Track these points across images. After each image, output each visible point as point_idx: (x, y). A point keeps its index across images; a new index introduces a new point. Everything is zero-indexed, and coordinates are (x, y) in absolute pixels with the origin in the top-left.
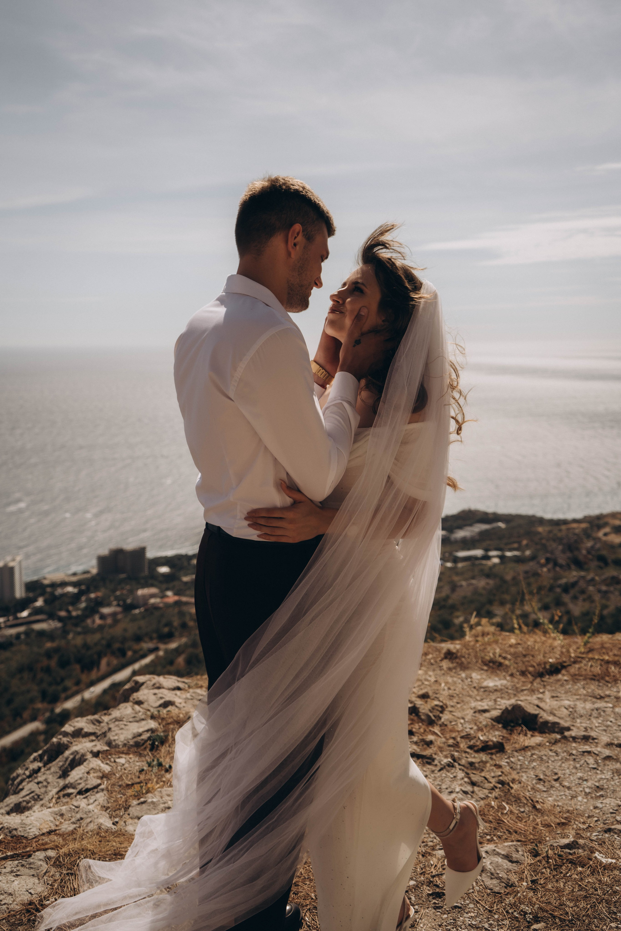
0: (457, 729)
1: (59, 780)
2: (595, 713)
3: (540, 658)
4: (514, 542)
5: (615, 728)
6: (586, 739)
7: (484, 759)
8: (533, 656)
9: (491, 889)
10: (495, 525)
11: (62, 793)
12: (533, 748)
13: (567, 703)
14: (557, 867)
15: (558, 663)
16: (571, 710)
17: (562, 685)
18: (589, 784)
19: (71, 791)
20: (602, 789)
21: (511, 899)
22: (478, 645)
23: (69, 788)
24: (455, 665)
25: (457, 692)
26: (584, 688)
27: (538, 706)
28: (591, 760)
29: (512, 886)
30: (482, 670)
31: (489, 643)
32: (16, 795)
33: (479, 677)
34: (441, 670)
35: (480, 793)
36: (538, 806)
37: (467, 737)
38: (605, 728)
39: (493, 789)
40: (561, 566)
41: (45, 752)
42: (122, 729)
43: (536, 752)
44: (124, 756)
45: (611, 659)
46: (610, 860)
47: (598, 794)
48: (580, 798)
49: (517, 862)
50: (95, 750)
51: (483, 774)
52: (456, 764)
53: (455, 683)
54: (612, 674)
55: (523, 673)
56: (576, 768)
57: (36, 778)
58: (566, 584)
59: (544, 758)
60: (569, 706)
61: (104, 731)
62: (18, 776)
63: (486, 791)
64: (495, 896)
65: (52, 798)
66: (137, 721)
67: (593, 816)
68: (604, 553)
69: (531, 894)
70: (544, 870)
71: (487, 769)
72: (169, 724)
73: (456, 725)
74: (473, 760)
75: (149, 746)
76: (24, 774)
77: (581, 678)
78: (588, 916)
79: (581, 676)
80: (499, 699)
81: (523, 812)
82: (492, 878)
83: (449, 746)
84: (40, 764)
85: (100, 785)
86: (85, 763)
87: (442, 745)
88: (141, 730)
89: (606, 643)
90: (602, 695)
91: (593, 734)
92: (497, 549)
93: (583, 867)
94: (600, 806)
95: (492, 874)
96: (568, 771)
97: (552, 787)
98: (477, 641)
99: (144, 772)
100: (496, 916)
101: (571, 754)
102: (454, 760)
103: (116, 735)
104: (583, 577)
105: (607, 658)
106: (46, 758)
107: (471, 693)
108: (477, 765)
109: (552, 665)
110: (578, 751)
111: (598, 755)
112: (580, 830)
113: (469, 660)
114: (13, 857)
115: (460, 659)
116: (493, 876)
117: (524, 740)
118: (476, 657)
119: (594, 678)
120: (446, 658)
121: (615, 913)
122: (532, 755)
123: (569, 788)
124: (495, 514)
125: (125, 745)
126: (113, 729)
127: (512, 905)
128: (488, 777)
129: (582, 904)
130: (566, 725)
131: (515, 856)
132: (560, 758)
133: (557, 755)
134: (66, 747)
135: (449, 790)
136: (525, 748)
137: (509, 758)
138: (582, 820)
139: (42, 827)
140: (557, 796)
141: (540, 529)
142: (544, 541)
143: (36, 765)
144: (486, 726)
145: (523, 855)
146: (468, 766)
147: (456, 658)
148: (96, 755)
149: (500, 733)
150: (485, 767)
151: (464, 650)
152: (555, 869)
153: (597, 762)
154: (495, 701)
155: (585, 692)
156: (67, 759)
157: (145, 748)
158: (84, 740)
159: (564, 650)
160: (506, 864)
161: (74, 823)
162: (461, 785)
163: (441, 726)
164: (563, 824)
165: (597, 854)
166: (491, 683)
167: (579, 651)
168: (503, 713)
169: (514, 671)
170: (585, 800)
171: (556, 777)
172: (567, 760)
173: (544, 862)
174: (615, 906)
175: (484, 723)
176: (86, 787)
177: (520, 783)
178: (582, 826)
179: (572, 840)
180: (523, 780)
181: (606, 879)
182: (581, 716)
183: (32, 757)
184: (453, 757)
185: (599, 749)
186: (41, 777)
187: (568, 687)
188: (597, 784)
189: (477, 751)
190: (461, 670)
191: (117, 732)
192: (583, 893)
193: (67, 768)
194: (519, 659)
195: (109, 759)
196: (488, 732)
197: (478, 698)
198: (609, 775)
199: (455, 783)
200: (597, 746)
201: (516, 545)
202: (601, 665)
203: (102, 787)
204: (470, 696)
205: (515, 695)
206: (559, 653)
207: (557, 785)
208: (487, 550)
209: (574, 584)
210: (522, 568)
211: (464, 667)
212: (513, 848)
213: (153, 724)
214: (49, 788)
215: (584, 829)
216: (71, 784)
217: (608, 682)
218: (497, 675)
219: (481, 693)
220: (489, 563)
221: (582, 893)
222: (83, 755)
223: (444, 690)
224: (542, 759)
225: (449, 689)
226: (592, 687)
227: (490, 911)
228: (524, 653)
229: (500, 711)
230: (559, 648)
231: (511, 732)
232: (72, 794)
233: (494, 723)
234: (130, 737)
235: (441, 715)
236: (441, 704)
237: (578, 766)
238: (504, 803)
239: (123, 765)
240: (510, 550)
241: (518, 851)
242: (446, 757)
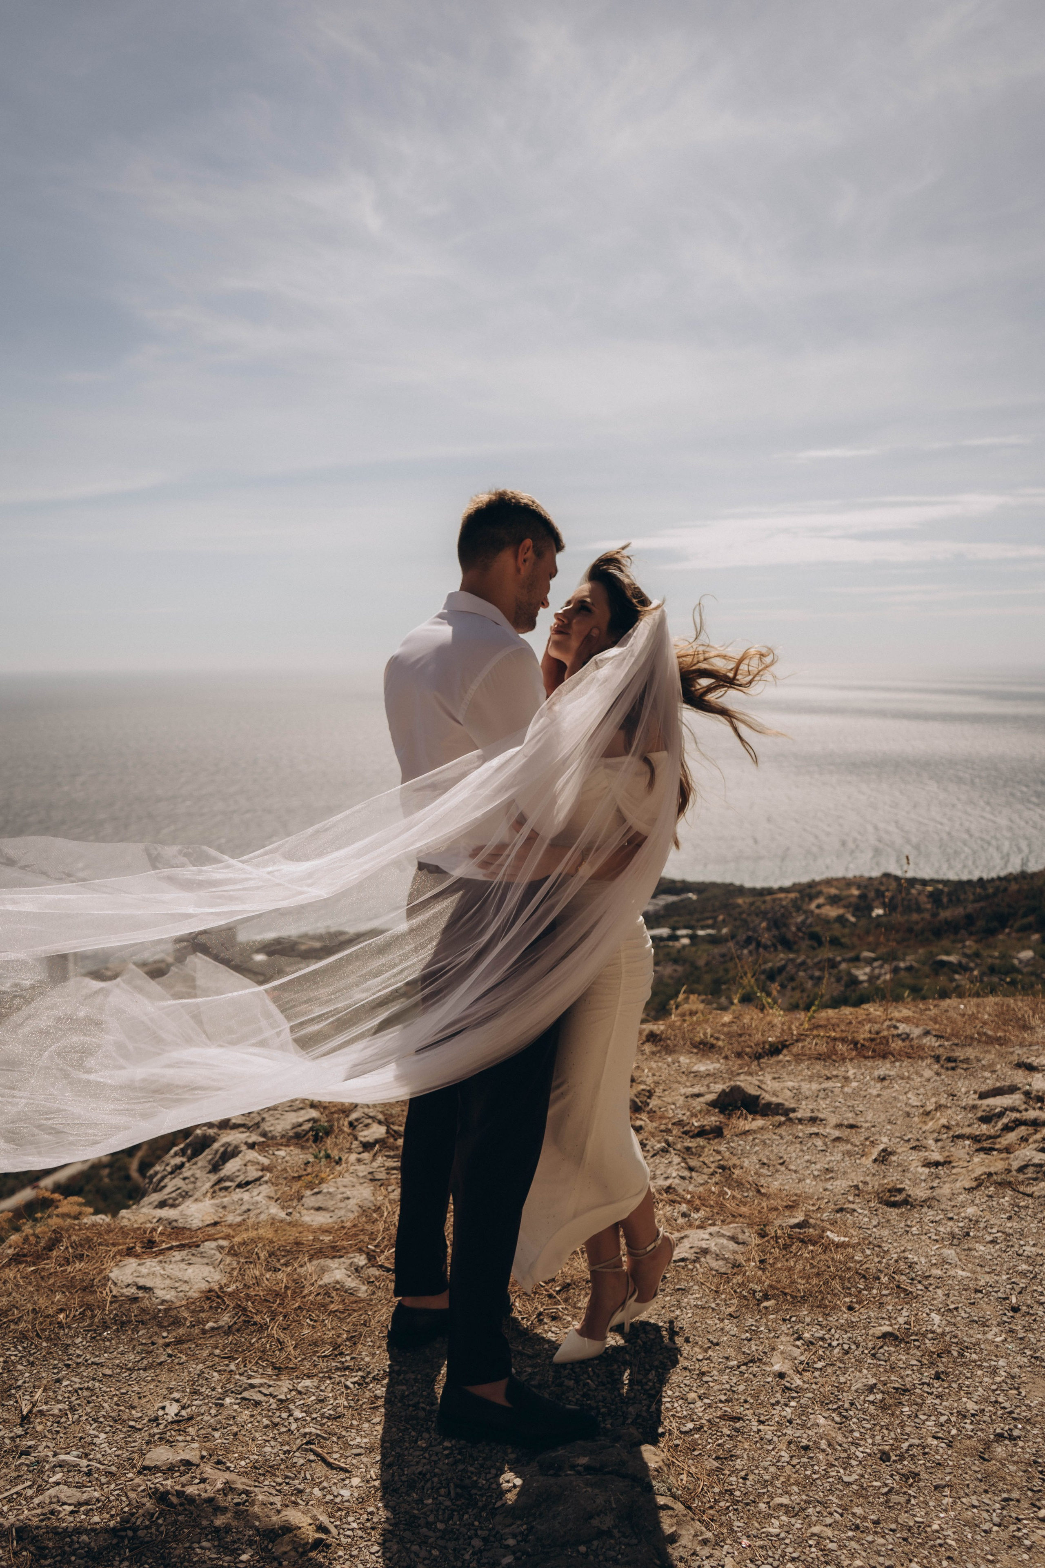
0: (667, 1115)
1: (208, 1175)
2: (822, 1094)
3: (758, 1037)
4: (708, 918)
5: (844, 1109)
6: (813, 1120)
7: (701, 1144)
8: (750, 1035)
9: (717, 1271)
10: (684, 896)
11: (217, 1187)
12: (755, 1132)
13: (790, 1084)
14: (786, 1247)
15: (779, 1042)
16: (795, 1091)
17: (783, 1067)
18: (818, 1167)
19: (228, 1184)
20: (832, 1172)
21: (739, 1279)
22: (685, 1025)
23: (225, 1181)
24: (659, 1048)
25: (663, 1078)
26: (808, 1069)
27: (759, 1087)
28: (819, 1142)
29: (739, 1266)
30: (692, 1053)
31: (698, 1023)
32: (159, 1193)
33: (688, 1061)
34: (643, 1054)
35: (699, 1178)
36: (763, 1191)
37: (680, 1123)
38: (833, 1109)
39: (712, 1174)
40: (766, 947)
41: (187, 1146)
42: (278, 1119)
43: (759, 1136)
44: (283, 1148)
45: (838, 1036)
46: (842, 1239)
47: (828, 1177)
48: (808, 1181)
49: (743, 1243)
50: (250, 1141)
51: (701, 1159)
52: (671, 1149)
53: (660, 1068)
54: (839, 1052)
55: (739, 1055)
56: (802, 1151)
57: (180, 1173)
58: (771, 969)
59: (768, 1142)
60: (793, 1087)
61: (256, 1121)
62: (156, 1173)
63: (706, 1177)
64: (721, 1277)
65: (207, 1192)
66: (295, 1111)
67: (823, 1198)
68: (817, 929)
69: (760, 1272)
70: (773, 1250)
71: (706, 1154)
72: (332, 1113)
73: (667, 1111)
74: (690, 1145)
75: (311, 1137)
76: (164, 1170)
77: (805, 1058)
78: (821, 1292)
79: (805, 1055)
80: (712, 1085)
81: (747, 1197)
82: (717, 1260)
83: (662, 1131)
84: (184, 1159)
85: (262, 1177)
86: (240, 1155)
87: (653, 1130)
88: (301, 1120)
89: (832, 1018)
90: (829, 1075)
91: (821, 1116)
92: (686, 927)
93: (814, 1245)
94: (831, 1188)
95: (717, 1255)
96: (794, 1155)
97: (777, 1171)
98: (684, 1021)
99: (310, 1165)
100: (723, 1296)
101: (797, 1137)
102: (669, 1145)
103: (272, 1125)
104: (793, 960)
105: (833, 1034)
106: (189, 1152)
107: (679, 1079)
108: (694, 1150)
109: (771, 1044)
110: (804, 1134)
111: (826, 1137)
112: (809, 1211)
113: (675, 1042)
114: (182, 1247)
115: (665, 1041)
116: (718, 1257)
117: (744, 1125)
118: (683, 1038)
119: (820, 1057)
120: (648, 1040)
121: (849, 1289)
122: (754, 1139)
123: (796, 1172)
124: (683, 882)
125: (283, 1136)
126: (267, 1119)
127: (740, 1285)
128: (706, 1162)
129: (815, 1281)
130: (792, 1106)
131: (741, 1237)
132: (785, 1141)
133: (782, 1138)
134: (214, 1140)
135: (665, 1175)
136: (746, 1133)
137: (728, 1143)
138: (811, 1203)
139: (204, 1219)
140: (783, 1180)
141: (740, 901)
142: (744, 916)
143: (178, 1160)
144: (700, 1112)
145: (750, 1236)
146: (684, 1150)
147: (660, 1040)
148: (252, 1146)
149: (716, 1119)
150: (703, 1152)
151: (670, 1031)
152: (785, 1249)
153: (825, 1144)
154: (708, 1086)
155: (809, 1073)
156: (217, 1151)
157: (307, 1140)
158: (233, 1132)
159: (785, 1028)
160: (732, 1245)
161: (241, 1215)
162: (677, 1170)
163: (648, 1113)
164: (791, 1207)
165: (829, 1233)
166: (702, 1067)
167: (802, 1027)
168: (719, 1096)
169: (729, 1053)
170: (814, 1183)
171: (781, 1161)
172: (792, 1143)
173: (772, 1242)
174: (849, 1282)
175: (698, 1108)
176: (247, 1179)
177: (742, 1168)
178: (811, 1208)
179: (802, 1219)
180: (745, 1165)
181: (838, 1257)
182: (807, 1098)
183: (172, 1152)
184: (666, 1141)
185: (828, 1130)
186: (186, 1172)
187: (790, 1068)
188: (826, 1166)
189: (692, 1137)
190: (666, 1054)
191: (273, 1122)
192: (815, 1270)
193: (217, 1162)
194: (734, 1039)
195: (267, 1151)
196: (703, 1117)
197: (688, 1084)
198: (839, 1157)
199: (671, 1168)
200: (825, 1128)
201: (710, 922)
202: (827, 1043)
203: (265, 1179)
204: (679, 1083)
205: (730, 1079)
206: (779, 1030)
207: (783, 1169)
208: (674, 928)
209: (781, 969)
210: (717, 950)
211: (669, 1050)
212: (739, 1230)
213: (314, 1114)
214: (198, 1184)
215: (813, 1211)
216: (228, 1177)
217: (834, 1061)
218: (709, 1058)
219: (691, 1079)
220: (678, 944)
221: (813, 1270)
222: (236, 1147)
223: (648, 1076)
224: (765, 1143)
225: (654, 1075)
226: (818, 1067)
227: (716, 1292)
228: (739, 1032)
229: (716, 1095)
230: (780, 1025)
231: (729, 1117)
232: (229, 1187)
233: (710, 1108)
234: (289, 1127)
235: (648, 1101)
236: (648, 1088)
237: (805, 1148)
238: (726, 1189)
239: (284, 1158)
240: (703, 928)
241: (744, 1233)
242: (659, 1142)
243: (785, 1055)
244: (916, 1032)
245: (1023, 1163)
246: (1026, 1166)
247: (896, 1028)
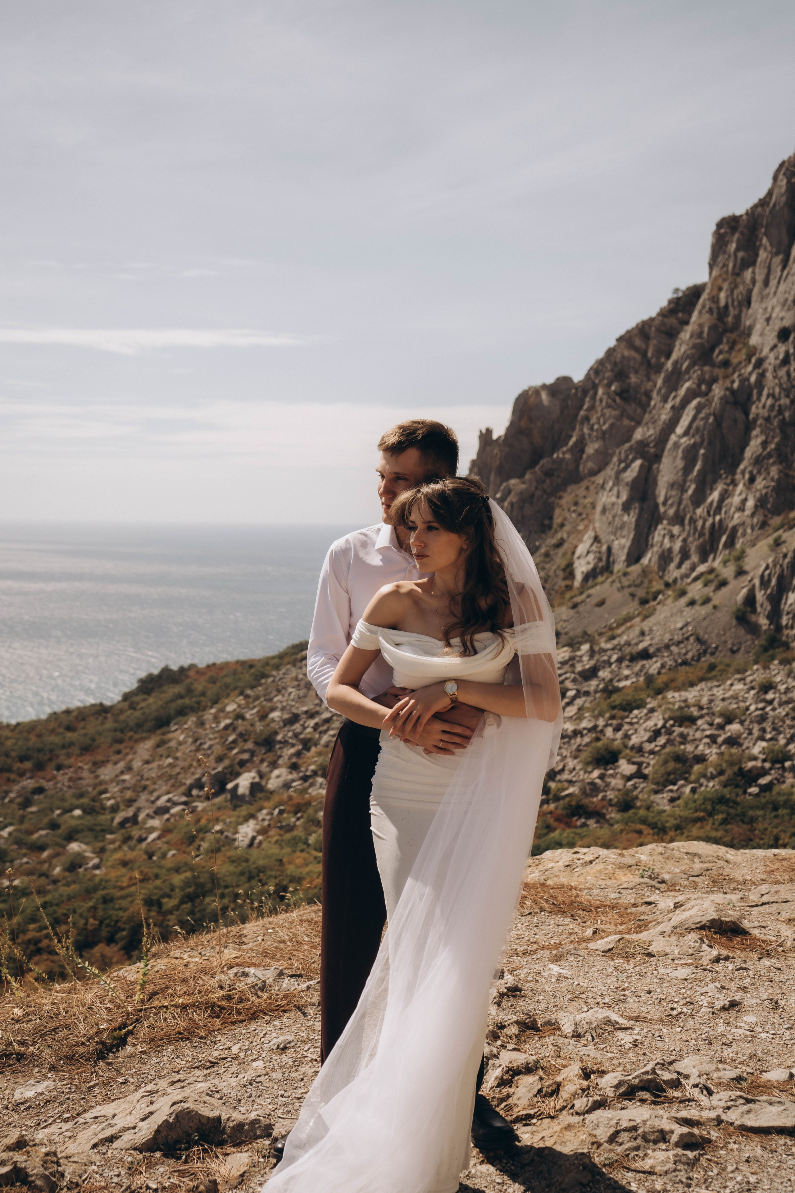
8: (68, 1028)
15: (115, 1029)
26: (177, 1057)
54: (200, 1024)
55: (70, 1060)
77: (163, 1042)
79: (160, 1039)
109: (107, 1034)
119: (181, 1037)
194: (47, 1038)
206: (104, 1011)
226: (189, 1052)
228: (48, 1026)
233: (147, 1155)
243: (135, 1045)
244: (269, 975)
245: (612, 1131)
246: (617, 1133)
247: (246, 975)
